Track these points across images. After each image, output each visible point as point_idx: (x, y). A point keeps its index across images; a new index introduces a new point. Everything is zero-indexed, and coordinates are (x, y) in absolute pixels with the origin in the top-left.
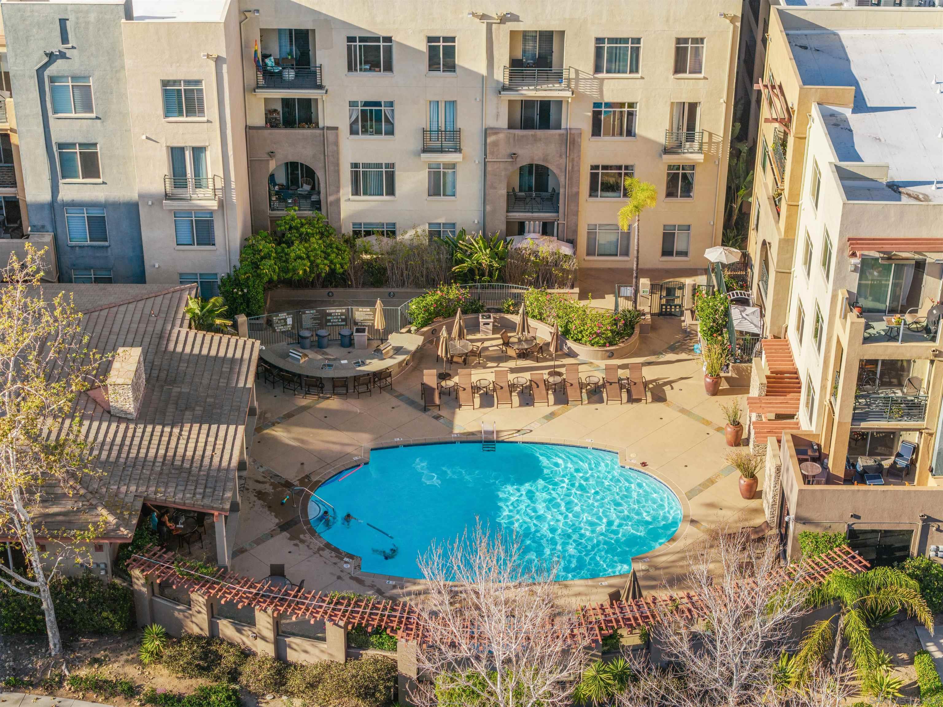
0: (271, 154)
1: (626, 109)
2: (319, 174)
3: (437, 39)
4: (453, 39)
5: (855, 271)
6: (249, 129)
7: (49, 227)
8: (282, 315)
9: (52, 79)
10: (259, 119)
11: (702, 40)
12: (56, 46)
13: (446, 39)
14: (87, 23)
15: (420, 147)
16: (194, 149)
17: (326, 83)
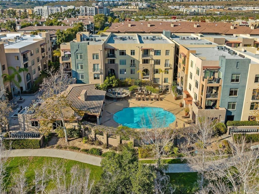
0: (108, 68)
1: (159, 61)
2: (115, 71)
3: (132, 50)
4: (134, 50)
5: (204, 72)
6: (105, 64)
7: (75, 76)
8: (110, 89)
9: (77, 54)
10: (107, 62)
11: (169, 50)
12: (78, 49)
13: (133, 50)
14: (82, 45)
15: (130, 66)
16: (97, 64)
17: (117, 57)
